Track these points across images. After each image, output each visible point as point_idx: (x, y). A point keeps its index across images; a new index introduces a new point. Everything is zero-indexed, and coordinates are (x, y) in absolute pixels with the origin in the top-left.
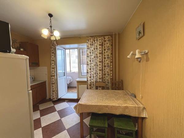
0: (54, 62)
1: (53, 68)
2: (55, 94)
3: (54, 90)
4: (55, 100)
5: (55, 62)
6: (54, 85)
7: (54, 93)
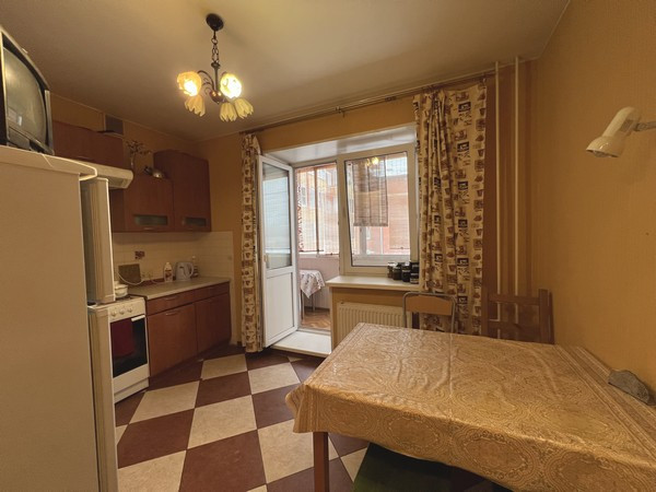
0: (250, 213)
1: (248, 236)
2: (253, 329)
3: (250, 314)
4: (254, 350)
5: (253, 214)
6: (250, 296)
7: (251, 324)
